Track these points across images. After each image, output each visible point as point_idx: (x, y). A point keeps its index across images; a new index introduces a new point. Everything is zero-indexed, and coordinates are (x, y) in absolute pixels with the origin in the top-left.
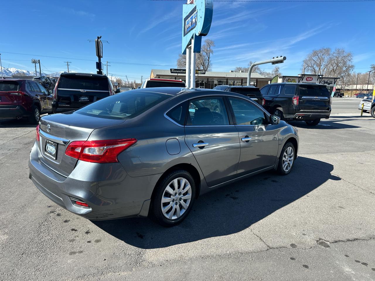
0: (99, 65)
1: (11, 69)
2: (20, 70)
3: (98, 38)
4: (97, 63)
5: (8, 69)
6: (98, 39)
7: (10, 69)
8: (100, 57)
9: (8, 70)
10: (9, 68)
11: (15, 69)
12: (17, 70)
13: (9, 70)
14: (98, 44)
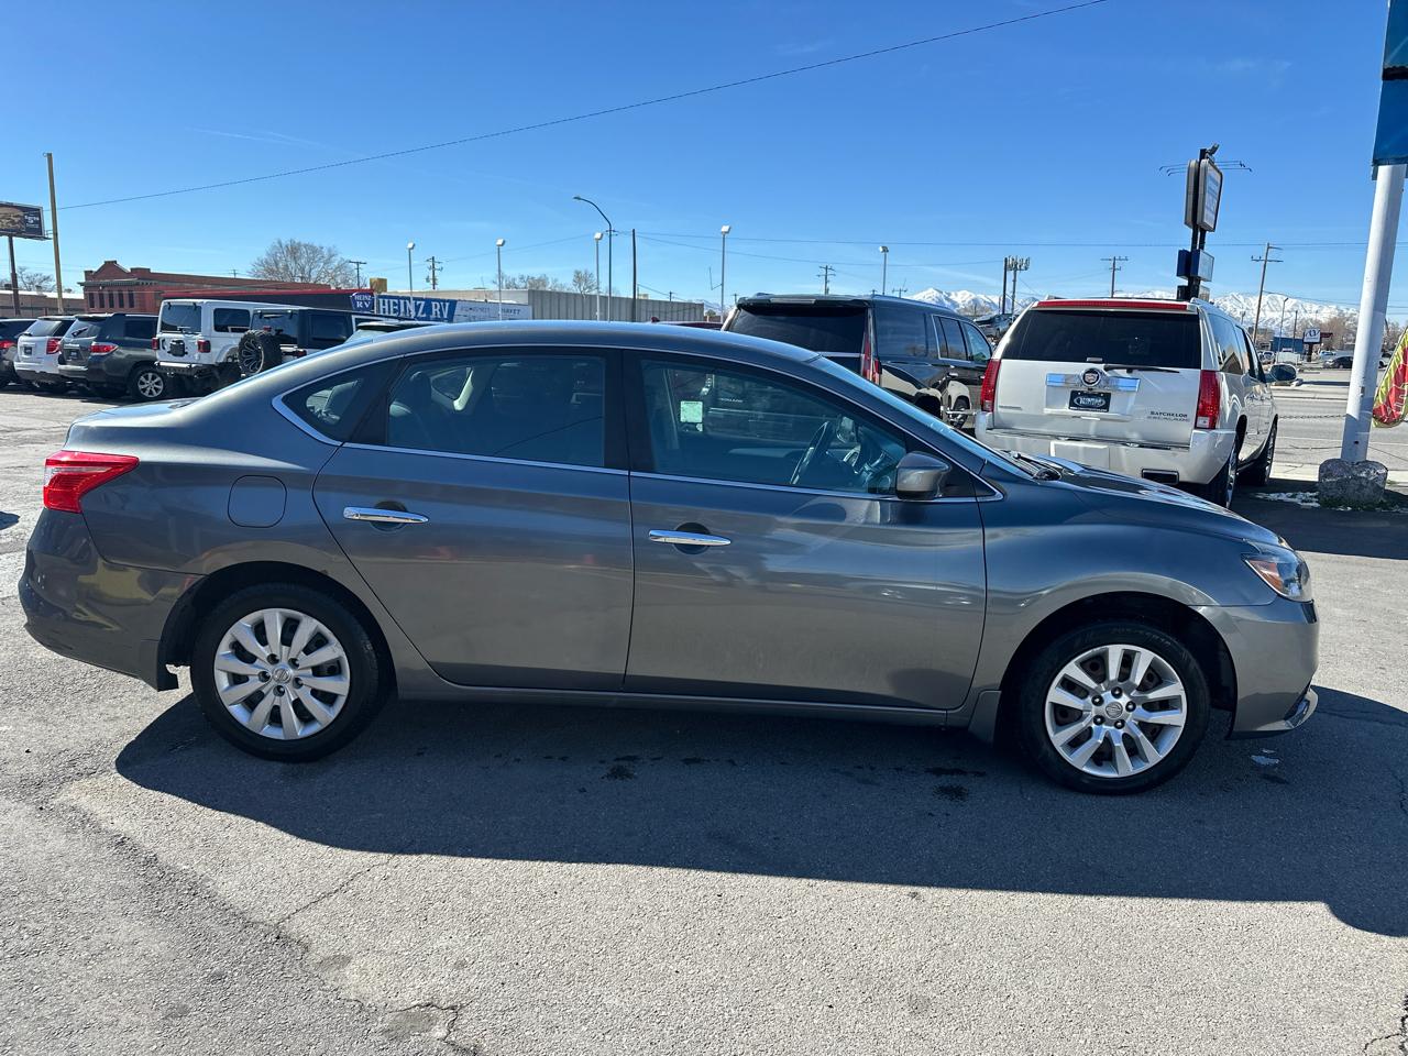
0: (1188, 264)
1: (960, 294)
2: (982, 296)
3: (1203, 154)
4: (1182, 254)
5: (949, 294)
6: (1202, 157)
7: (956, 295)
8: (1199, 230)
9: (947, 299)
10: (953, 293)
11: (968, 293)
12: (974, 296)
13: (952, 297)
14: (1196, 180)
